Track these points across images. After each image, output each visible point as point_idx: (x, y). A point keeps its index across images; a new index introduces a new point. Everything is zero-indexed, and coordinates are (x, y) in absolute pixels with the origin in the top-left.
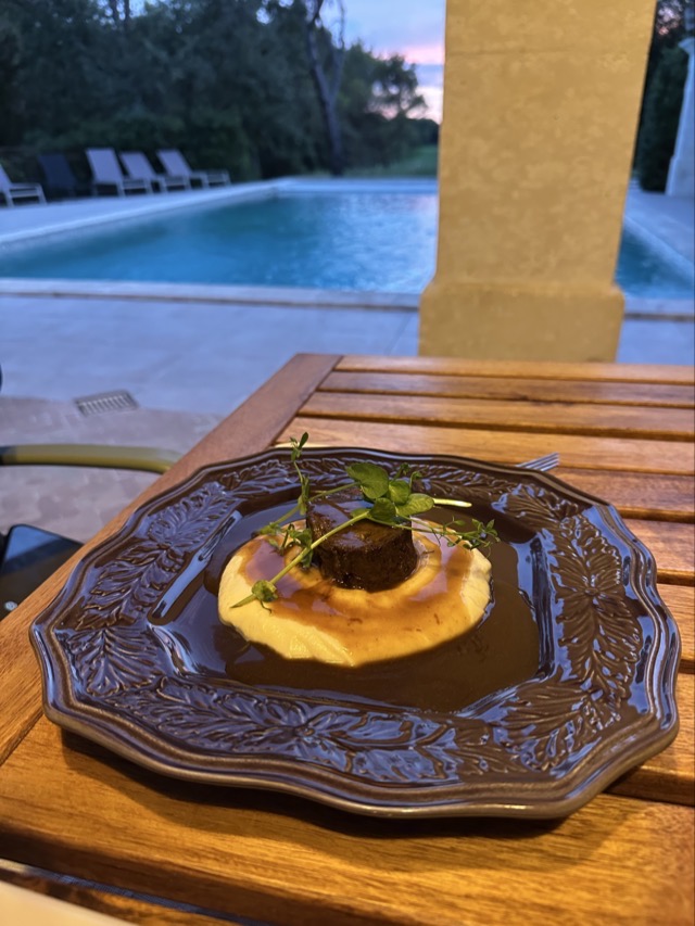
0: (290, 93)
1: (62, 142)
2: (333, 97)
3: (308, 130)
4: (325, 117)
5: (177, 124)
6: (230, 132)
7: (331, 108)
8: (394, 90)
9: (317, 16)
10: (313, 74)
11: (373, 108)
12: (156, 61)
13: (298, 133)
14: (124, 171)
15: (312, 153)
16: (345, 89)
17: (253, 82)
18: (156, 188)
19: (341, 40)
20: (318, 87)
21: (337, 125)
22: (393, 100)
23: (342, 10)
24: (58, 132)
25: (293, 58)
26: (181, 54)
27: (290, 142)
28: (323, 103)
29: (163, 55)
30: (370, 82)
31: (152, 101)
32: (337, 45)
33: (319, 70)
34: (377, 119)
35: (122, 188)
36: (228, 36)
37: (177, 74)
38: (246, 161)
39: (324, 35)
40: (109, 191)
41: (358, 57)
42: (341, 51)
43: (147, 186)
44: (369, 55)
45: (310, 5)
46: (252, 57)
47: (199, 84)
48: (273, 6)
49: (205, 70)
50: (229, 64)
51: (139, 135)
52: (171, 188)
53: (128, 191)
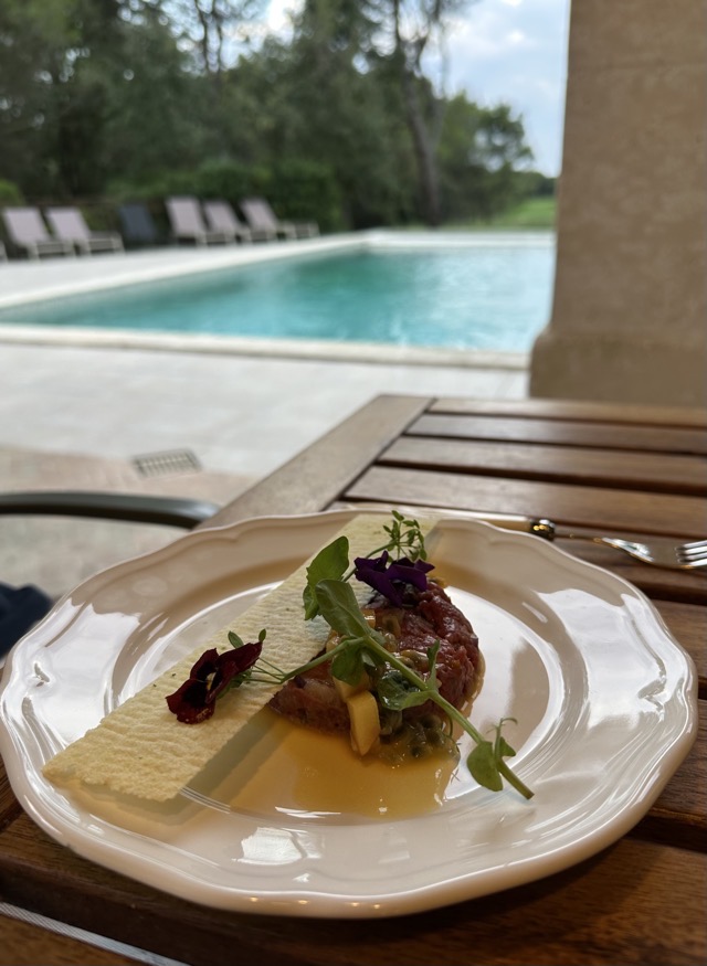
0: (385, 142)
1: (145, 192)
2: (434, 147)
3: (405, 183)
4: (423, 169)
5: (263, 173)
6: (321, 184)
7: (430, 160)
8: (498, 141)
9: (417, 62)
10: (411, 125)
11: (475, 160)
12: (245, 110)
13: (393, 183)
14: (206, 221)
15: (407, 207)
16: (447, 139)
17: (346, 131)
18: (239, 240)
19: (442, 90)
20: (416, 138)
21: (435, 177)
22: (498, 151)
23: (445, 59)
24: (141, 181)
25: (391, 105)
26: (272, 101)
27: (385, 194)
28: (420, 153)
29: (252, 103)
30: (472, 134)
31: (239, 150)
32: (437, 93)
33: (419, 120)
34: (479, 171)
35: (202, 238)
36: (323, 84)
37: (266, 122)
38: (336, 213)
39: (425, 85)
40: (188, 242)
41: (461, 105)
42: (443, 102)
43: (229, 237)
44: (472, 107)
45: (410, 53)
46: (347, 105)
47: (289, 134)
48: (372, 55)
49: (295, 117)
50: (322, 114)
51: (225, 185)
52: (256, 241)
53: (211, 244)
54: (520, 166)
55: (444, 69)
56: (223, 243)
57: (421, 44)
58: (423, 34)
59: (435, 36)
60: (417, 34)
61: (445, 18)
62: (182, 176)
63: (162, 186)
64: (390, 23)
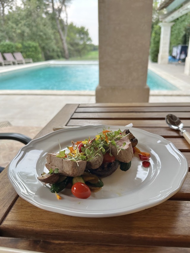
0: (53, 37)
2: (65, 38)
3: (58, 47)
4: (63, 44)
5: (20, 45)
6: (36, 48)
7: (64, 41)
8: (82, 36)
9: (59, 16)
10: (59, 32)
11: (77, 41)
12: (12, 28)
13: (55, 47)
14: (4, 58)
15: (60, 54)
16: (68, 36)
17: (42, 34)
18: (14, 64)
19: (67, 22)
20: (60, 35)
21: (66, 46)
22: (82, 39)
23: (67, 14)
25: (54, 27)
26: (20, 25)
27: (53, 50)
28: (62, 40)
29: (14, 26)
30: (75, 34)
31: (11, 39)
32: (65, 24)
33: (60, 31)
34: (77, 44)
35: (3, 64)
36: (34, 21)
37: (19, 31)
38: (40, 56)
39: (61, 21)
41: (71, 27)
42: (67, 25)
43: (11, 63)
44: (75, 27)
45: (57, 13)
46: (41, 27)
47: (26, 34)
48: (47, 13)
49: (27, 30)
50: (34, 29)
51: (8, 49)
52: (18, 64)
53: (5, 65)
54: (88, 43)
55: (67, 17)
56: (9, 65)
57: (60, 10)
58: (60, 7)
59: (64, 8)
60: (58, 7)
61: (66, 4)
64: (51, 4)
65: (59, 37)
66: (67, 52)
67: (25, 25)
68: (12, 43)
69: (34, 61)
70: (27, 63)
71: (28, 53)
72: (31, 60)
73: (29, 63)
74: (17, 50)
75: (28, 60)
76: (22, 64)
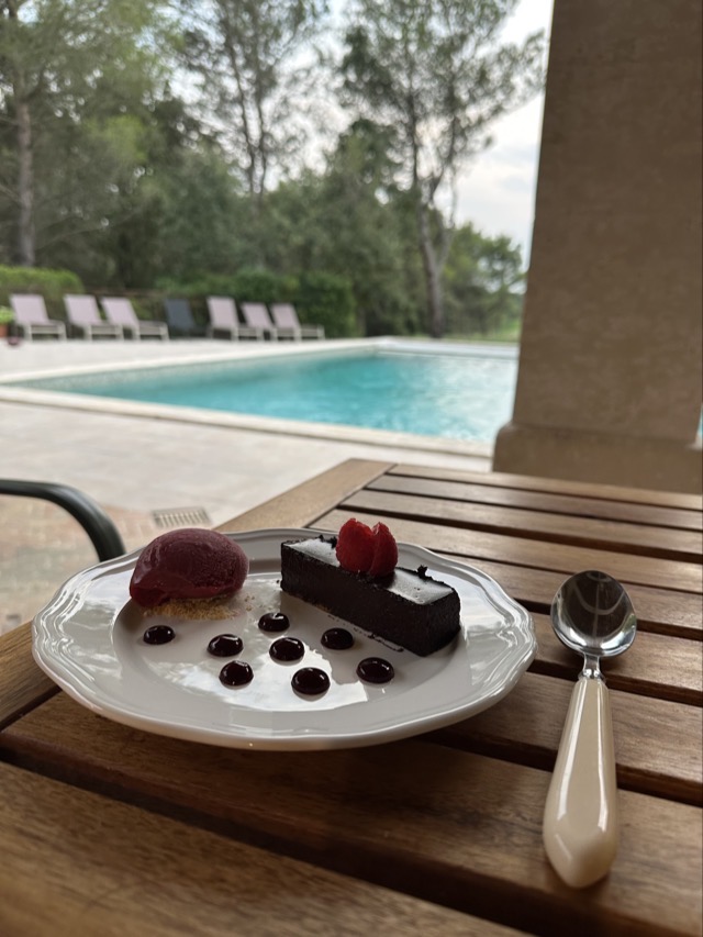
0: (399, 263)
1: (188, 290)
2: (439, 269)
3: (413, 298)
4: (430, 287)
5: (292, 283)
6: (340, 294)
7: (436, 279)
8: (498, 266)
9: (431, 198)
10: (422, 249)
11: (477, 281)
12: (280, 227)
13: (403, 298)
14: (242, 319)
15: (414, 318)
16: (452, 263)
17: (365, 251)
18: (267, 336)
19: (451, 220)
20: (425, 259)
21: (440, 295)
22: (496, 275)
23: (455, 195)
24: (185, 281)
25: (405, 232)
26: (303, 222)
27: (395, 307)
28: (429, 274)
29: (286, 222)
30: (476, 258)
31: (273, 262)
32: (447, 224)
33: (428, 245)
34: (479, 292)
35: (236, 333)
36: (349, 211)
37: (297, 240)
38: (351, 320)
39: (436, 216)
40: (224, 335)
41: (467, 235)
42: (451, 231)
43: (260, 334)
44: (478, 236)
45: (425, 191)
46: (369, 230)
47: (316, 251)
48: (392, 189)
49: (323, 238)
50: (345, 236)
51: (258, 290)
52: (281, 339)
53: (241, 338)
55: (454, 204)
56: (253, 338)
57: (435, 183)
58: (437, 174)
59: (448, 175)
60: (432, 174)
61: (457, 162)
62: (221, 279)
63: (203, 287)
64: (409, 164)
65: (419, 264)
66: (439, 315)
67: (318, 221)
68: (272, 275)
69: (330, 335)
70: (305, 338)
71: (316, 309)
72: (320, 332)
73: (314, 338)
74: (286, 297)
75: (309, 331)
76: (292, 339)
